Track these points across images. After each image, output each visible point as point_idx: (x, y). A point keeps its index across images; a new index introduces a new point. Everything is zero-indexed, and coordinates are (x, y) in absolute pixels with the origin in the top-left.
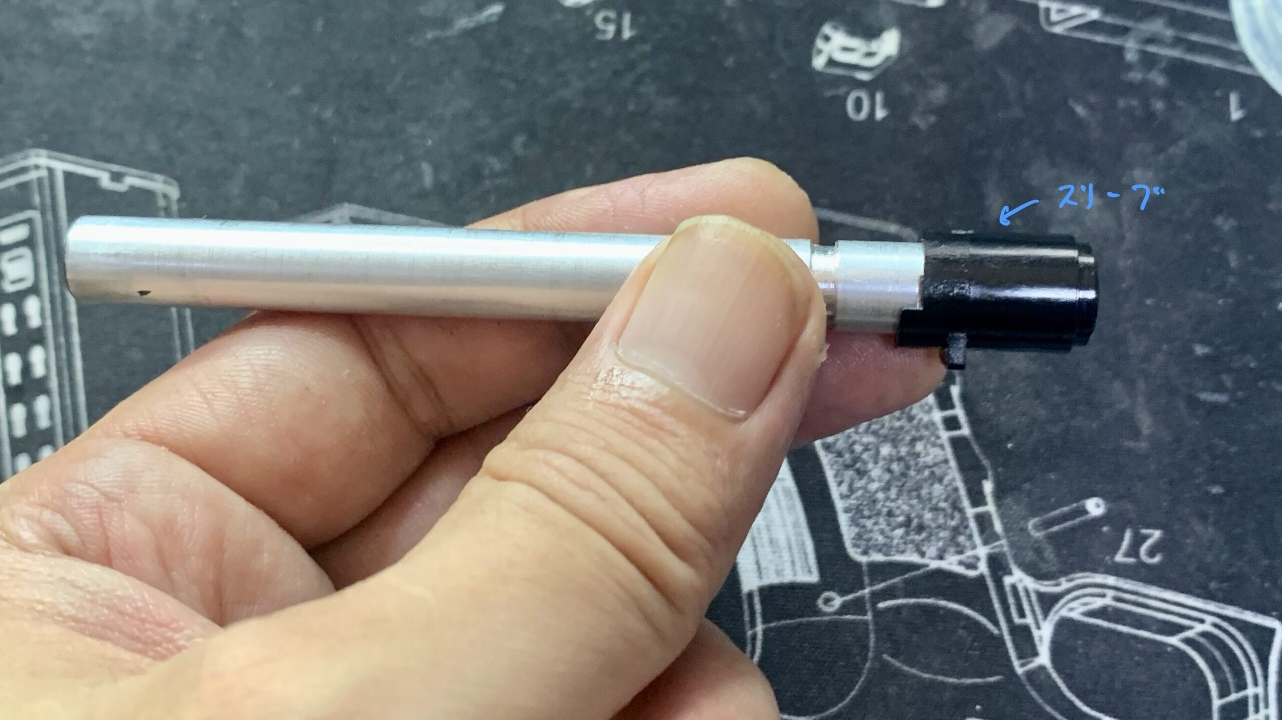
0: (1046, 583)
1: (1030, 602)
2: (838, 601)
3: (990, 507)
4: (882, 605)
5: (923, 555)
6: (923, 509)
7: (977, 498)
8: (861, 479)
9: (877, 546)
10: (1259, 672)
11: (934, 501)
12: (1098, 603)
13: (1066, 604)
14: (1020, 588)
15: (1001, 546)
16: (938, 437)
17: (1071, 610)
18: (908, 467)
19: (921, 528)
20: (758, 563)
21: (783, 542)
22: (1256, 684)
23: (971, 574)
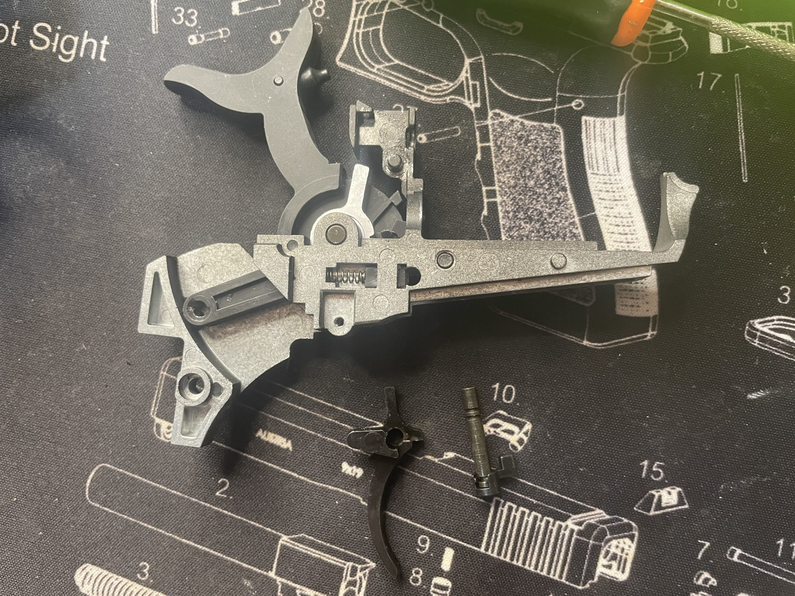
0: (457, 101)
1: (468, 91)
2: (573, 104)
3: (479, 145)
4: (550, 99)
5: (522, 123)
6: (517, 148)
7: (486, 151)
8: (548, 169)
9: (547, 131)
10: (354, 41)
11: (509, 151)
12: (431, 87)
13: (450, 88)
14: (472, 100)
15: (477, 124)
16: (500, 187)
17: (448, 85)
18: (521, 172)
19: (520, 138)
20: (614, 130)
21: (598, 138)
22: (358, 34)
23: (497, 111)
